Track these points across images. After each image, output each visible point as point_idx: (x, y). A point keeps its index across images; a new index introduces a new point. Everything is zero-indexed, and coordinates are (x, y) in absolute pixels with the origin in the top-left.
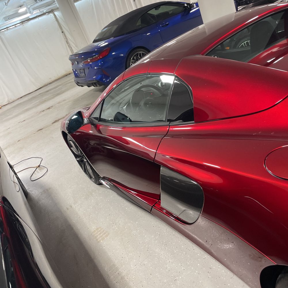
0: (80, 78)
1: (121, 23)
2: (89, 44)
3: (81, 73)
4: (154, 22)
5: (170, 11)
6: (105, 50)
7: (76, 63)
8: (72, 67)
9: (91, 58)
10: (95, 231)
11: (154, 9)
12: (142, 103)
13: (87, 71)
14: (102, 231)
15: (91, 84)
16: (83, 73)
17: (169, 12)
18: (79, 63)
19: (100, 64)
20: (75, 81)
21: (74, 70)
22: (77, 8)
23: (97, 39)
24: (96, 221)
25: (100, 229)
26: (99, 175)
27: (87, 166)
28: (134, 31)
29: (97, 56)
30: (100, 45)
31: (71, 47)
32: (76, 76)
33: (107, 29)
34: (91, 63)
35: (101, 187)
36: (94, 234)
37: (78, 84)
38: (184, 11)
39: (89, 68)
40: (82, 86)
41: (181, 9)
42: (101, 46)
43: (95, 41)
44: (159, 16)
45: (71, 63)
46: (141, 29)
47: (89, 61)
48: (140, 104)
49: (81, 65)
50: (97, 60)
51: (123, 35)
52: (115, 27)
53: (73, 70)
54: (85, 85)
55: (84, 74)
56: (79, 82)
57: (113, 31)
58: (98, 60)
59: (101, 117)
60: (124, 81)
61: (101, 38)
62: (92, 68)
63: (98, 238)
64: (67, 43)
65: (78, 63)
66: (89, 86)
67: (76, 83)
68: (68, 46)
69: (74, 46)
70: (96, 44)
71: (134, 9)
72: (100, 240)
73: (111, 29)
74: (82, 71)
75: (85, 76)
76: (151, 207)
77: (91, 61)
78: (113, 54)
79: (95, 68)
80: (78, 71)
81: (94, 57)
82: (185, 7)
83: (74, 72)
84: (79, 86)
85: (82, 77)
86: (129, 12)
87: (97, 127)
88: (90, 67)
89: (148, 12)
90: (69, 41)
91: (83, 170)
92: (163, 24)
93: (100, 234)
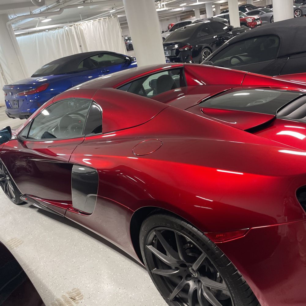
0: (12, 109)
1: (63, 63)
2: (26, 78)
3: (14, 104)
4: (96, 67)
5: (113, 61)
6: (44, 85)
7: (10, 93)
8: (5, 98)
9: (28, 91)
10: (9, 241)
11: (97, 56)
12: (69, 128)
13: (21, 103)
14: (17, 240)
15: (24, 116)
16: (16, 104)
17: (111, 61)
18: (14, 94)
19: (36, 98)
20: (6, 112)
21: (7, 101)
22: (19, 42)
23: (36, 74)
24: (12, 233)
25: (14, 239)
26: (21, 193)
27: (9, 185)
28: (75, 72)
29: (33, 89)
30: (38, 79)
31: (6, 80)
32: (8, 107)
33: (48, 66)
34: (26, 96)
35: (21, 207)
36: (8, 243)
37: (9, 115)
38: (124, 63)
39: (23, 100)
40: (14, 118)
41: (123, 60)
42: (39, 81)
43: (33, 76)
44: (102, 63)
45: (5, 94)
46: (82, 71)
47: (25, 93)
48: (68, 128)
49: (15, 97)
50: (33, 93)
51: (64, 74)
52: (57, 66)
53: (5, 100)
54: (17, 117)
55: (18, 106)
56: (10, 113)
57: (53, 69)
58: (35, 93)
59: (29, 136)
60: (54, 103)
61: (41, 73)
62: (26, 100)
63: (11, 246)
64: (3, 75)
65: (12, 94)
66: (21, 119)
67: (7, 114)
68: (3, 78)
69: (10, 79)
70: (35, 78)
71: (79, 53)
72: (14, 247)
73: (52, 66)
74: (15, 102)
75: (18, 108)
76: (65, 210)
77: (27, 94)
78: (51, 90)
79: (30, 101)
80: (11, 102)
81: (31, 90)
82: (126, 59)
83: (7, 103)
84: (11, 118)
85: (15, 109)
86: (74, 54)
87: (23, 143)
88: (25, 99)
89: (90, 58)
90: (5, 74)
91: (4, 190)
92: (104, 70)
93: (15, 242)
